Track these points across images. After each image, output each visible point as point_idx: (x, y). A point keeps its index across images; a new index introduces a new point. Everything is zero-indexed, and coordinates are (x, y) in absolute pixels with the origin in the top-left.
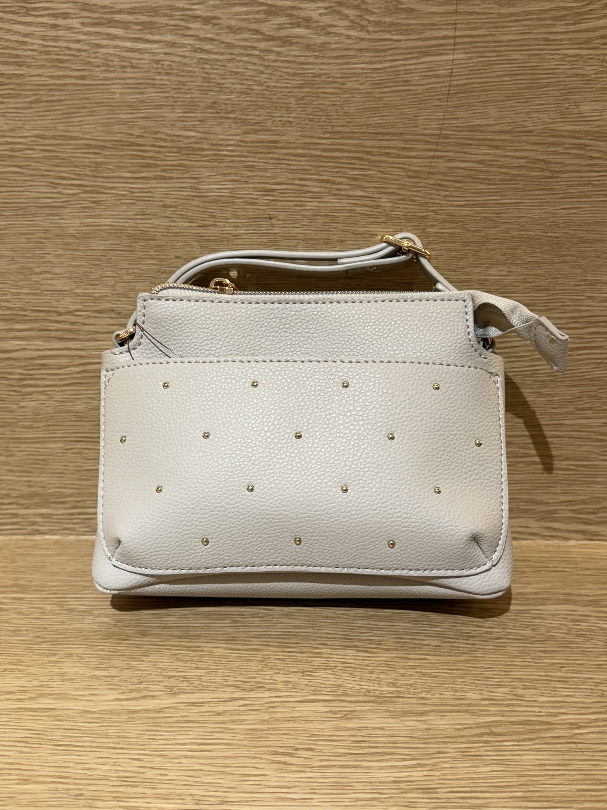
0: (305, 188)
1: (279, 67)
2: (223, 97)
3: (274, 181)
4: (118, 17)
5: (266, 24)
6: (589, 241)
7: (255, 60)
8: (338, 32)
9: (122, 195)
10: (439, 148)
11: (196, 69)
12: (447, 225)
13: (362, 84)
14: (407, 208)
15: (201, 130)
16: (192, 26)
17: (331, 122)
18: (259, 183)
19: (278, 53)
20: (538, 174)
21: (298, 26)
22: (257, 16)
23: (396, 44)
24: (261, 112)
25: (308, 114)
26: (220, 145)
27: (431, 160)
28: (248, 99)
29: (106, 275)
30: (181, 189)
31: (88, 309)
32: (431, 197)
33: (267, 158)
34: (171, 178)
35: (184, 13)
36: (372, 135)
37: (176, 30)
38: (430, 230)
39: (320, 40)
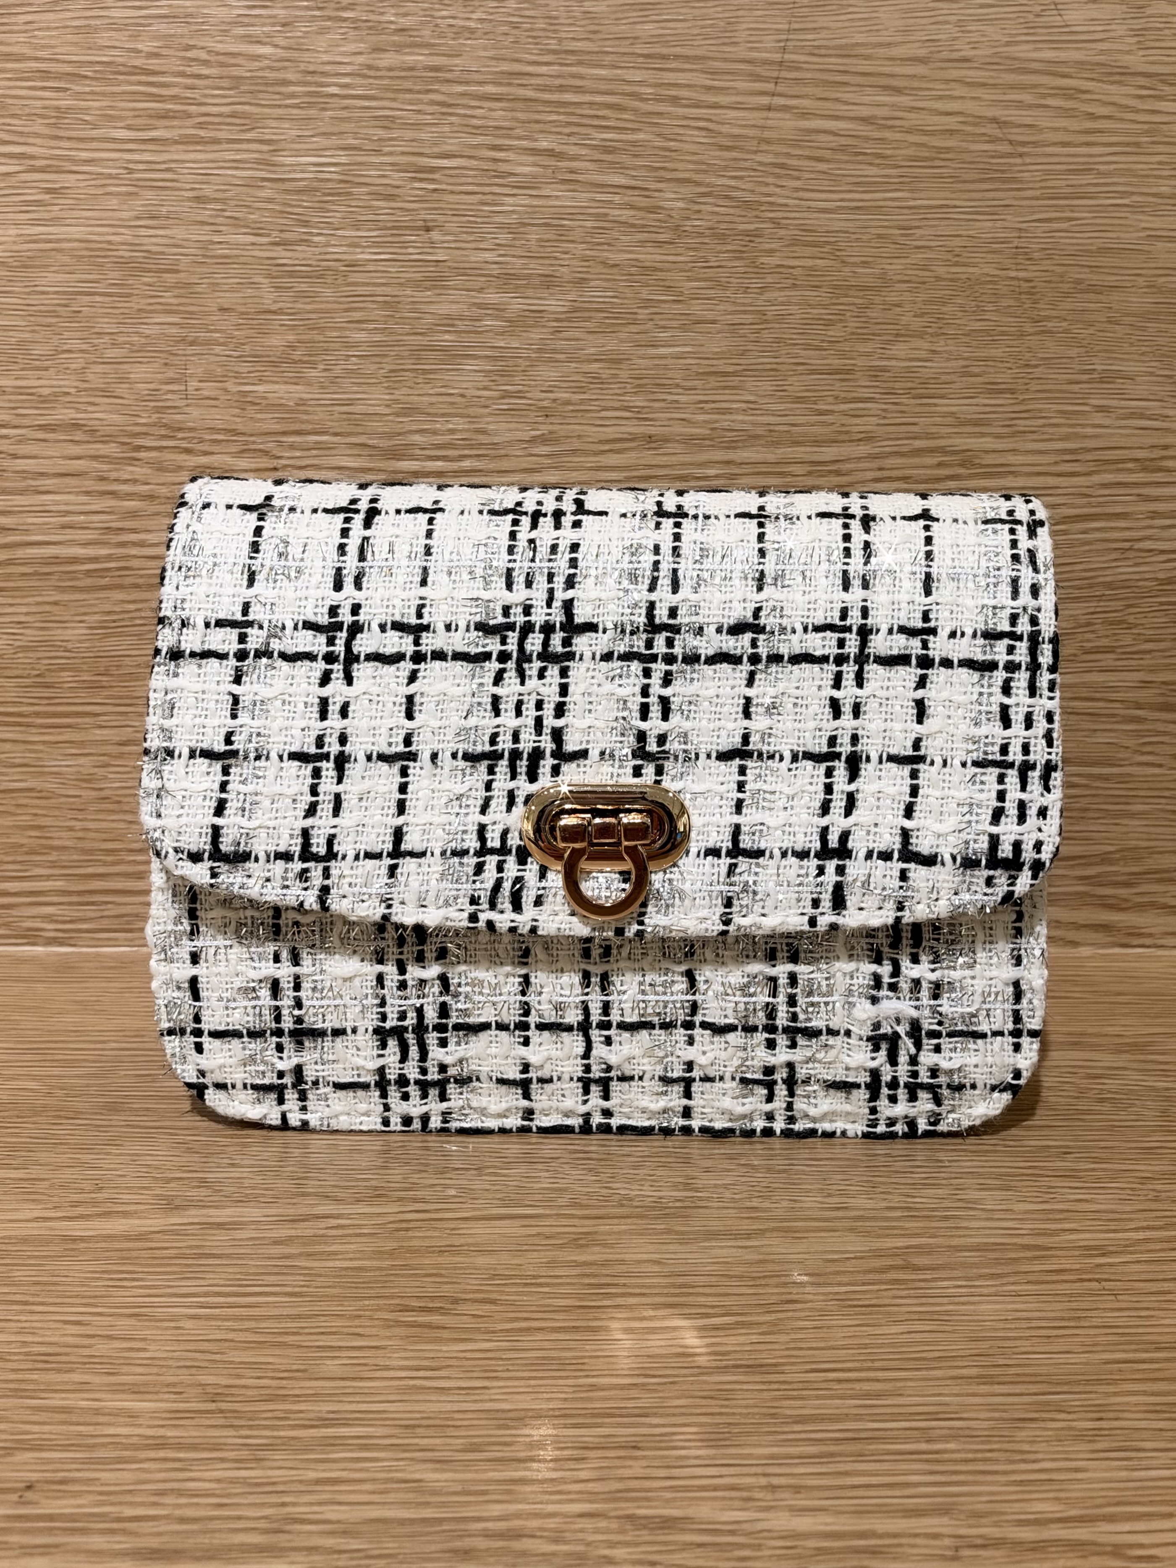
0: (504, 167)
3: (436, 150)
6: (1094, 289)
9: (110, 176)
10: (780, 89)
12: (800, 250)
14: (717, 213)
17: (555, 31)
18: (403, 153)
20: (986, 147)
26: (324, 74)
27: (765, 114)
29: (65, 347)
30: (237, 164)
31: (26, 422)
32: (765, 190)
33: (421, 102)
34: (216, 141)
36: (641, 60)
38: (765, 260)
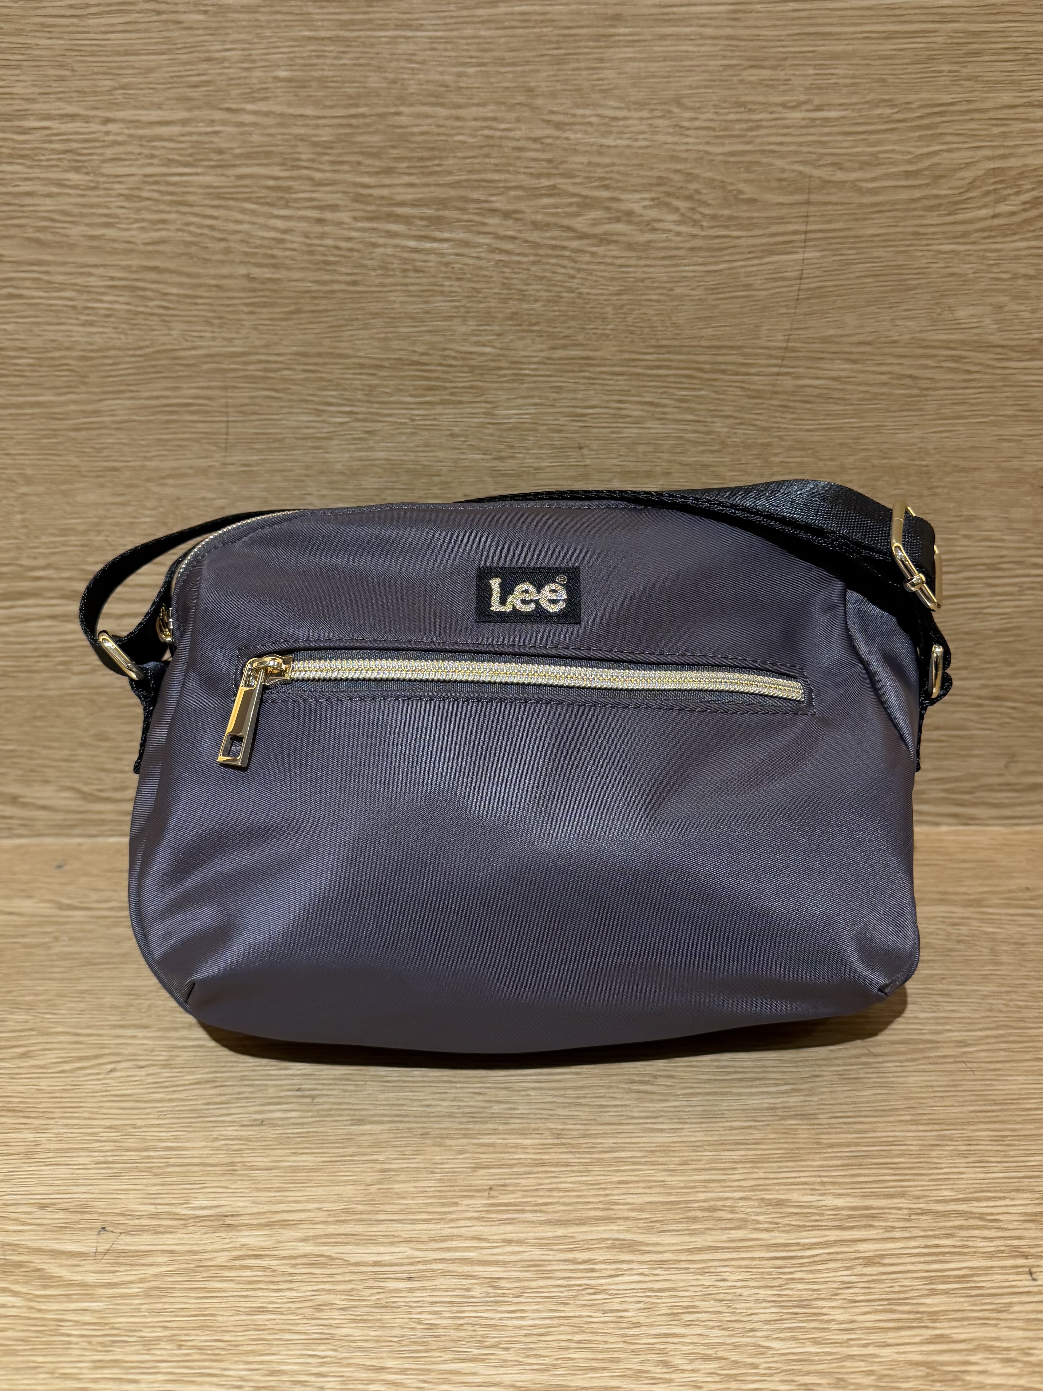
0: (626, 412)
1: (594, 270)
2: (526, 306)
3: (586, 404)
4: (399, 210)
5: (580, 219)
6: (964, 470)
7: (566, 262)
8: (667, 227)
9: (402, 424)
10: (785, 363)
11: (494, 274)
13: (693, 289)
14: (746, 434)
15: (498, 345)
16: (490, 221)
17: (655, 335)
18: (567, 407)
19: (593, 254)
20: (904, 392)
21: (618, 220)
22: (568, 210)
23: (735, 242)
24: (572, 323)
25: (629, 326)
26: (521, 362)
27: (776, 377)
28: (556, 308)
30: (473, 415)
32: (774, 420)
33: (578, 377)
34: (461, 402)
35: (479, 206)
36: (705, 349)
37: (469, 226)
39: (643, 238)
